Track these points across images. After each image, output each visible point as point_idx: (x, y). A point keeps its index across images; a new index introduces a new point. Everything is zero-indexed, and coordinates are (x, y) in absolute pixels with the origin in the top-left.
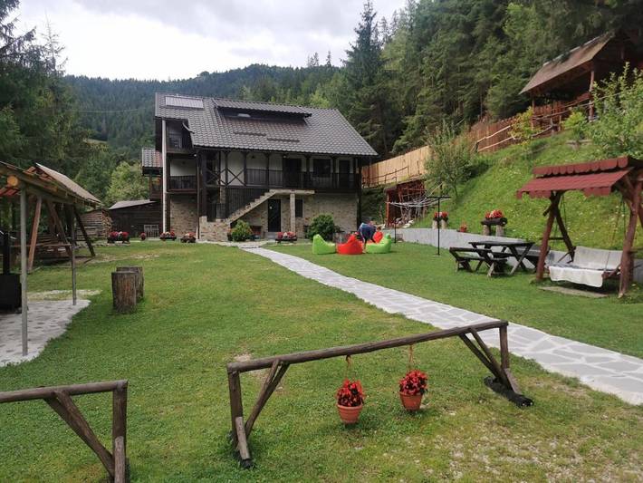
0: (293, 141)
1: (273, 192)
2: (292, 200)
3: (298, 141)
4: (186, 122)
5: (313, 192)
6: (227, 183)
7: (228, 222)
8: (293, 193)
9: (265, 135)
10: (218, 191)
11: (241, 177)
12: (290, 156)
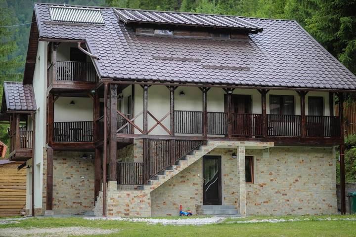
0: (241, 69)
1: (213, 145)
2: (241, 156)
3: (248, 69)
4: (84, 44)
5: (271, 145)
6: (145, 132)
7: (148, 189)
8: (242, 147)
9: (198, 61)
10: (131, 143)
11: (167, 123)
12: (237, 92)
